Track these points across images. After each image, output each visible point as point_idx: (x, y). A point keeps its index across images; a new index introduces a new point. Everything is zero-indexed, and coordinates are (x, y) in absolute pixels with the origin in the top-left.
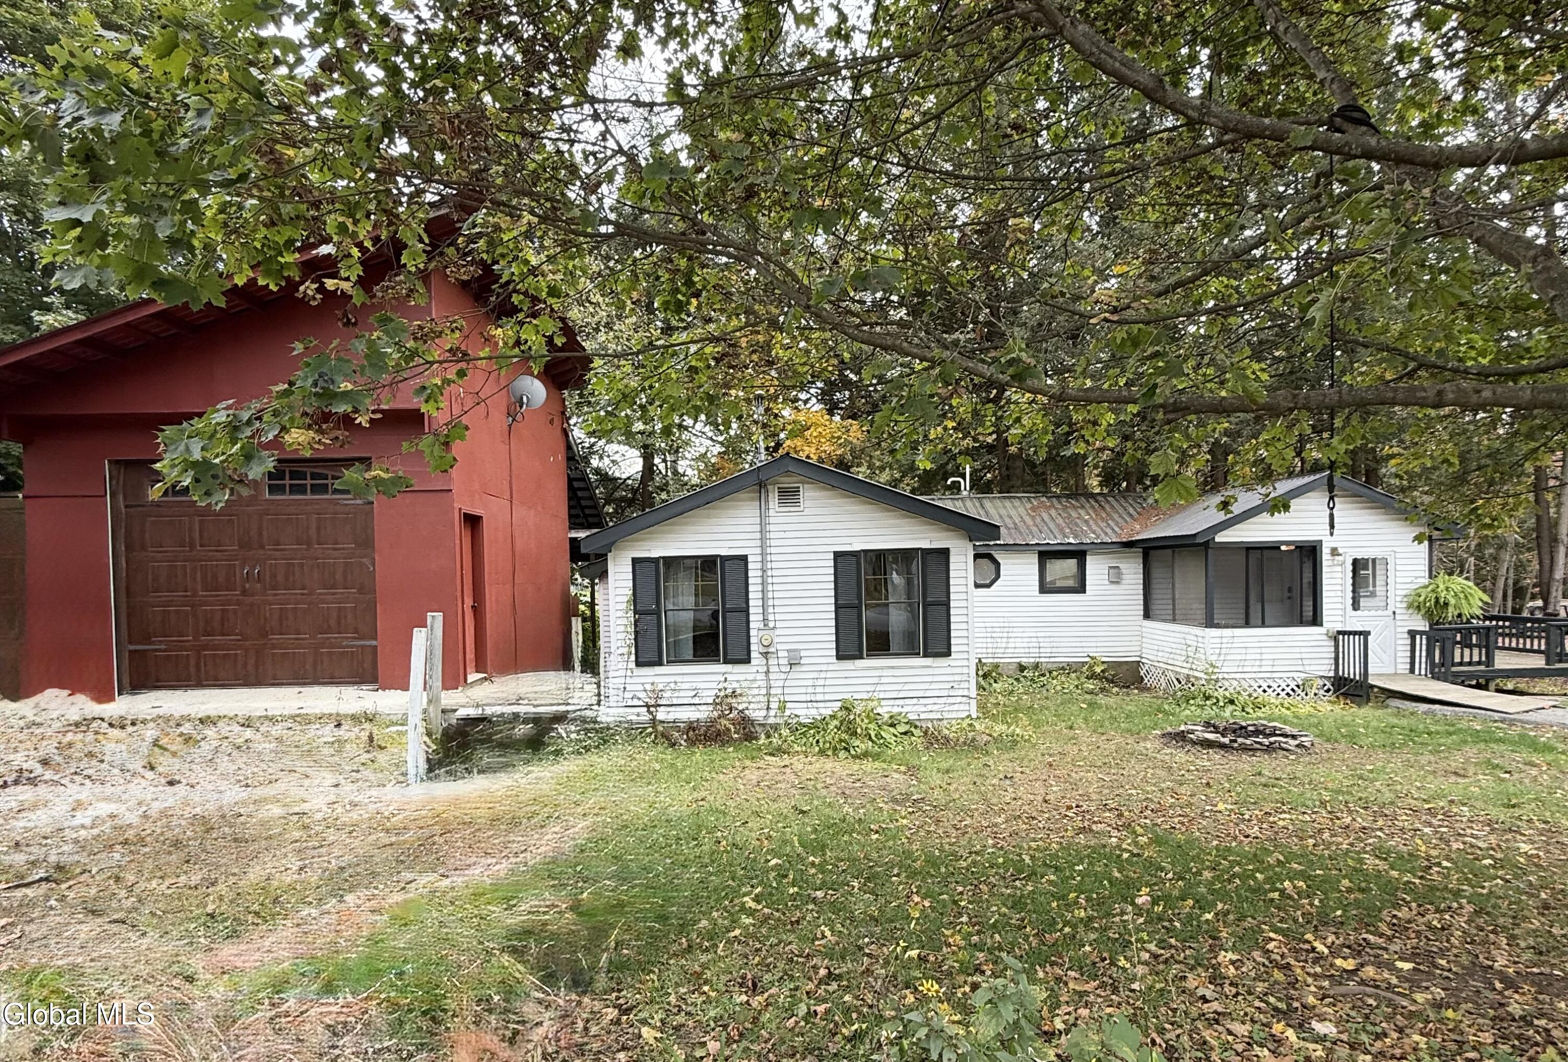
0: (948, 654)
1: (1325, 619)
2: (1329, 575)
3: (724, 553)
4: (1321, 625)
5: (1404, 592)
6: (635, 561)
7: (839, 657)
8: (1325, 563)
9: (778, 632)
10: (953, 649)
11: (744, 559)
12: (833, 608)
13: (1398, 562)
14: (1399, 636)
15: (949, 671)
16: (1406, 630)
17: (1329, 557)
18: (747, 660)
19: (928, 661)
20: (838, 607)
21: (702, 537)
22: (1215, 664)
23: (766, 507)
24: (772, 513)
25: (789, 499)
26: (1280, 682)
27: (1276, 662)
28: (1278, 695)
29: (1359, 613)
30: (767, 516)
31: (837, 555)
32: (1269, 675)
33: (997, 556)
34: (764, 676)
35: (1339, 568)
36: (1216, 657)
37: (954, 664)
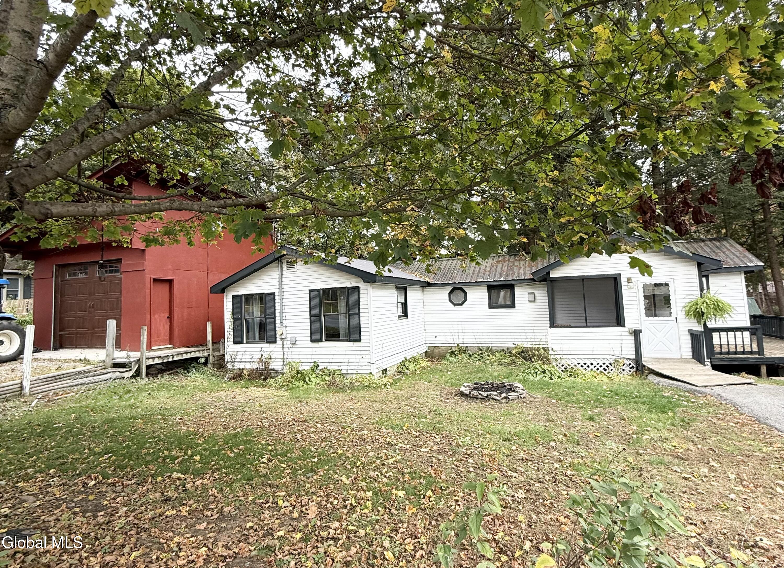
0: (360, 340)
1: (626, 322)
2: (626, 295)
3: (266, 292)
4: (624, 326)
5: (683, 305)
6: (233, 297)
7: (312, 341)
8: (623, 288)
9: (288, 328)
10: (362, 337)
11: (273, 294)
12: (309, 317)
13: (676, 285)
14: (681, 333)
15: (359, 349)
16: (687, 329)
17: (626, 283)
18: (275, 342)
19: (351, 344)
20: (311, 316)
21: (258, 285)
22: (555, 349)
23: (282, 270)
24: (284, 272)
25: (291, 264)
26: (599, 361)
27: (595, 349)
28: (598, 369)
29: (651, 318)
30: (282, 274)
31: (311, 291)
32: (590, 357)
33: (465, 288)
34: (281, 350)
35: (633, 291)
36: (556, 345)
37: (363, 345)
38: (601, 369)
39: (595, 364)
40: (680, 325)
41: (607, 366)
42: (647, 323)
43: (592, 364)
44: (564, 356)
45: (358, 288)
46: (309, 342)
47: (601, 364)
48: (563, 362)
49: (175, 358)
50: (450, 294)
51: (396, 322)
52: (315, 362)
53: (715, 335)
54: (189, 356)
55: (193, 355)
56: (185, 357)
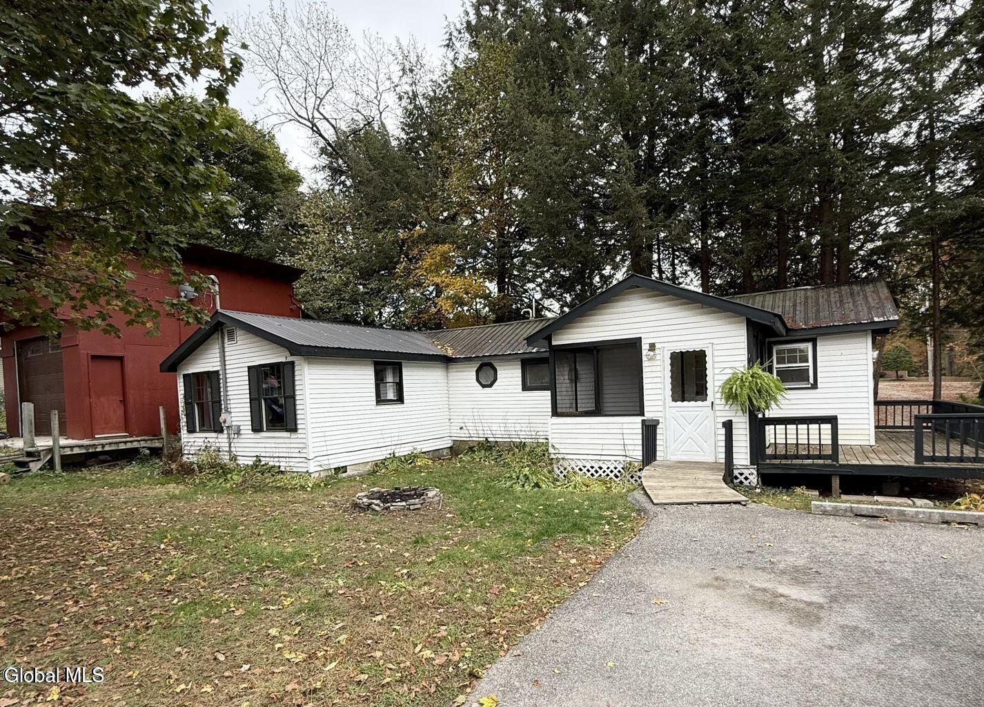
0: (296, 430)
1: (646, 408)
2: (648, 369)
3: (211, 369)
4: (642, 414)
6: (185, 376)
7: (253, 430)
8: (644, 358)
9: (232, 415)
11: (218, 372)
12: (249, 401)
13: (716, 353)
14: (718, 426)
15: (294, 440)
17: (648, 352)
18: (221, 431)
19: (288, 434)
20: (251, 401)
21: (205, 361)
22: (556, 446)
23: (223, 343)
24: (226, 345)
25: (231, 336)
26: (609, 464)
27: (605, 447)
28: (608, 475)
29: (679, 403)
30: (224, 347)
31: (249, 368)
32: (598, 457)
33: (495, 364)
34: (226, 440)
35: (658, 363)
36: (557, 441)
37: (300, 436)
38: (612, 475)
39: (605, 468)
40: (717, 413)
41: (619, 471)
42: (674, 410)
43: (601, 468)
44: (567, 456)
45: (293, 363)
46: (250, 432)
47: (612, 468)
48: (566, 464)
49: (107, 448)
50: (477, 372)
51: (373, 407)
52: (257, 456)
53: (769, 429)
54: (129, 446)
55: (135, 445)
56: (122, 447)
